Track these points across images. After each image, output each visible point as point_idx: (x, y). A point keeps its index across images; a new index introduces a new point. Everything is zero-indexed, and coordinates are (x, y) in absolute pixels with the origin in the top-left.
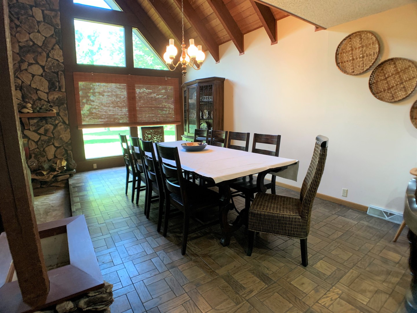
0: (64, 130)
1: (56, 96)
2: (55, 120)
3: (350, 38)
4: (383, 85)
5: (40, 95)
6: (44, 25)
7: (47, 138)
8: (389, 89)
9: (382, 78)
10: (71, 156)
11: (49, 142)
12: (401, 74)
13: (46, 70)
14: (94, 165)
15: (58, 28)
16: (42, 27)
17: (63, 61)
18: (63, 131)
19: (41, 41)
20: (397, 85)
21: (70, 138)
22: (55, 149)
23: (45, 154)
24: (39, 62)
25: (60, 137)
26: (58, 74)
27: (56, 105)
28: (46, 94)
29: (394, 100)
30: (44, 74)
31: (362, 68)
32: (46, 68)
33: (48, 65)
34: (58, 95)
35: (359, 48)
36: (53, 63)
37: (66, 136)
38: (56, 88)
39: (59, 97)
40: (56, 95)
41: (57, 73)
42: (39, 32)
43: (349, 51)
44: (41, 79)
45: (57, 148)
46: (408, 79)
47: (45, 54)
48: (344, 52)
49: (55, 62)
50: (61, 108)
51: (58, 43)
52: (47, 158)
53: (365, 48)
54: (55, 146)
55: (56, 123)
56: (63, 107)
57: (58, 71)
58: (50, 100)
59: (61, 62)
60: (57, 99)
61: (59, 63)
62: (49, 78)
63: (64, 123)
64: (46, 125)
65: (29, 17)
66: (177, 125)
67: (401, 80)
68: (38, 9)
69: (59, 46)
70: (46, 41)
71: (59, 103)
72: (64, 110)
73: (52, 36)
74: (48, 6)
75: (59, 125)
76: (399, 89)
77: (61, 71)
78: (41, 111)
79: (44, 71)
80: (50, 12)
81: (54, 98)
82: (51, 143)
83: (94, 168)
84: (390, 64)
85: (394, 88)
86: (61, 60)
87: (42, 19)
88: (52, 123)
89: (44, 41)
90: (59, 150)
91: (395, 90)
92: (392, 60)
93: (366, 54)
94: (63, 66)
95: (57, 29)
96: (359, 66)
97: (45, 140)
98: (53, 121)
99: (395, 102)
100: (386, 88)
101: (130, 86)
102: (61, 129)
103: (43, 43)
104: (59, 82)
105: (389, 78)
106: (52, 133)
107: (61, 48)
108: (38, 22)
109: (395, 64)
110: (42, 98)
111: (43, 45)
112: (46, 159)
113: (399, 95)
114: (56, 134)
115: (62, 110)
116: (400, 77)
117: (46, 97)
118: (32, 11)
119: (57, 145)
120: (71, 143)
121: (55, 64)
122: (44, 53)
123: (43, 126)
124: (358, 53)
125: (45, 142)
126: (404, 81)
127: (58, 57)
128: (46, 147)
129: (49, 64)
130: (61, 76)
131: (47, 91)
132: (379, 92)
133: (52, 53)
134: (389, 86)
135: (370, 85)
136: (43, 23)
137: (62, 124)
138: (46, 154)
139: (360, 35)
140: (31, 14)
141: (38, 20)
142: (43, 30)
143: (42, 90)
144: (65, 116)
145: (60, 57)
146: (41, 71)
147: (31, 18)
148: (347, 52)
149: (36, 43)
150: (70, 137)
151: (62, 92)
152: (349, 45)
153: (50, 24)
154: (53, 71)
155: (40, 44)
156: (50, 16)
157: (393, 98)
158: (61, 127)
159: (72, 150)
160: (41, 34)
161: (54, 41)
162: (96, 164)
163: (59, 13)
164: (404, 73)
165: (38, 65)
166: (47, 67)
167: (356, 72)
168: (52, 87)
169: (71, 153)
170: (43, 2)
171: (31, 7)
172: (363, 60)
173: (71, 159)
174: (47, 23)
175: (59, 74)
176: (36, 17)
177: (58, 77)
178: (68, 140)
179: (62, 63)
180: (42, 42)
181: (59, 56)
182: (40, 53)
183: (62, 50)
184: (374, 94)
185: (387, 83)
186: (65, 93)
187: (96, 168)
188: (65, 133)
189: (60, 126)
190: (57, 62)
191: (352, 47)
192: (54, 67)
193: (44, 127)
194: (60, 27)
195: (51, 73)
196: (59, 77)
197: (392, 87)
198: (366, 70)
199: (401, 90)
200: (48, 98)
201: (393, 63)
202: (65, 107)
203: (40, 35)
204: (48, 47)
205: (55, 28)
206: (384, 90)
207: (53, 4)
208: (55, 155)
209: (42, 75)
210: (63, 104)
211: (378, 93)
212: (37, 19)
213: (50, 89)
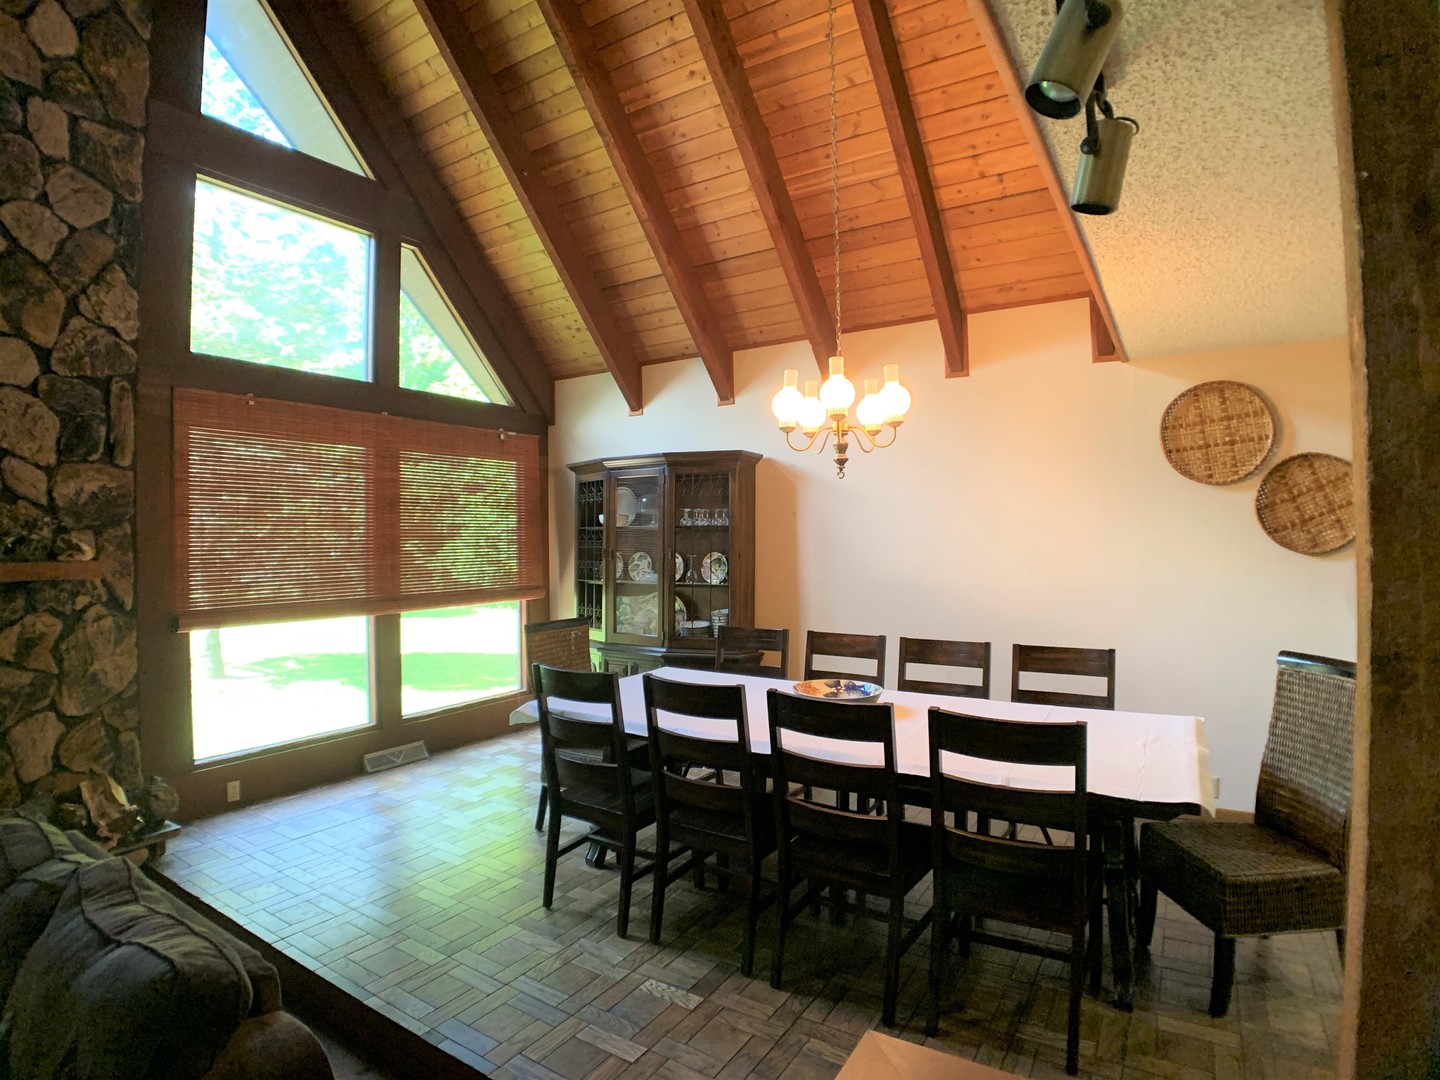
0: (112, 638)
1: (92, 487)
2: (75, 594)
3: (1196, 395)
4: (1286, 513)
5: (17, 478)
6: (72, 177)
7: (26, 678)
8: (1304, 522)
9: (1286, 496)
10: (132, 753)
11: (32, 698)
12: (1327, 490)
13: (54, 368)
14: (231, 785)
15: (131, 199)
16: (60, 185)
17: (134, 336)
18: (109, 642)
19: (51, 243)
20: (1321, 514)
21: (137, 676)
22: (61, 728)
23: (8, 758)
24: (27, 329)
25: (91, 670)
26: (107, 393)
27: (86, 522)
28: (41, 475)
29: (1315, 548)
30: (43, 385)
31: (1233, 470)
32: (62, 361)
33: (68, 345)
34: (100, 480)
35: (1221, 419)
36: (94, 340)
37: (117, 667)
38: (94, 449)
39: (103, 487)
40: (89, 481)
41: (105, 385)
42: (43, 199)
43: (1195, 424)
44: (28, 406)
45: (70, 722)
46: (1344, 502)
47: (59, 298)
48: (1181, 425)
49: (103, 337)
50: (106, 540)
51: (123, 258)
52: (16, 774)
53: (1235, 421)
54: (61, 717)
55: (78, 607)
56: (117, 536)
57: (110, 379)
58: (60, 502)
59: (128, 339)
60: (94, 495)
61: (117, 345)
62: (67, 404)
63: (114, 603)
64: (29, 619)
65: (10, 131)
66: (528, 602)
67: (1329, 503)
68: (54, 107)
69: (127, 275)
70: (69, 247)
71: (101, 515)
72: (120, 546)
73: (102, 226)
74: (97, 103)
75: (91, 614)
76: (1326, 524)
77: (125, 377)
78: (23, 550)
79: (46, 369)
80: (104, 129)
81: (78, 494)
82: (47, 702)
83: (230, 799)
84: (1299, 466)
85: (1315, 522)
86: (129, 330)
87: (64, 152)
88: (60, 609)
89: (62, 243)
90: (78, 735)
91: (1317, 525)
92: (1306, 458)
93: (1240, 437)
94: (136, 355)
95: (127, 202)
96: (1225, 464)
97: (15, 689)
98: (64, 596)
99: (1324, 554)
100: (1297, 521)
101: (384, 457)
102: (102, 633)
103: (58, 252)
104: (108, 422)
105: (1302, 497)
106: (55, 650)
107: (134, 284)
108: (48, 162)
109: (1311, 466)
110: (21, 490)
111: (58, 258)
112: (14, 783)
113: (1327, 538)
114: (72, 660)
115: (111, 549)
116: (1326, 497)
117: (43, 487)
118: (25, 110)
119: (71, 708)
120: (137, 694)
121: (102, 347)
122: (58, 292)
123: (12, 623)
124: (1216, 431)
125: (16, 701)
126: (1336, 507)
127: (116, 318)
128: (15, 725)
129: (73, 342)
130: (121, 400)
131: (52, 459)
132: (1280, 528)
133: (94, 298)
134: (1302, 516)
135: (1259, 510)
136: (69, 169)
137: (104, 611)
138: (13, 758)
139: (1222, 391)
140: (19, 119)
141: (48, 151)
142: (64, 198)
143: (27, 454)
144: (121, 574)
145: (127, 318)
146: (31, 370)
147: (19, 138)
148: (1188, 425)
149: (24, 243)
150: (134, 670)
151: (117, 466)
152: (1193, 412)
153: (97, 180)
154: (89, 373)
155: (43, 251)
156: (102, 145)
157: (1315, 546)
158: (100, 625)
159: (137, 729)
160: (53, 213)
161: (106, 247)
162: (237, 784)
163: (143, 142)
164: (1336, 488)
165: (21, 342)
166: (62, 355)
167: (1217, 478)
168: (75, 442)
169: (137, 742)
170: (79, 86)
171: (24, 95)
172: (1233, 451)
173: (131, 768)
174: (84, 170)
175: (115, 389)
176: (39, 137)
177: (107, 403)
178: (125, 684)
179: (134, 344)
180: (54, 247)
181: (123, 315)
182: (41, 292)
183: (136, 288)
184: (1269, 533)
185: (1298, 508)
186: (131, 474)
187: (237, 798)
188: (118, 650)
189: (99, 618)
190: (112, 339)
191: (1201, 416)
192: (94, 355)
193: (17, 628)
194: (139, 198)
195: (76, 381)
196: (113, 401)
197: (1312, 518)
198: (1246, 476)
199: (1332, 527)
200: (50, 492)
201: (1306, 464)
202: (125, 535)
203: (48, 213)
204: (80, 272)
205: (119, 199)
206: (1294, 525)
207: (124, 105)
208: (56, 757)
209: (33, 389)
210: (116, 522)
211: (1276, 531)
212: (42, 148)
213: (65, 451)
